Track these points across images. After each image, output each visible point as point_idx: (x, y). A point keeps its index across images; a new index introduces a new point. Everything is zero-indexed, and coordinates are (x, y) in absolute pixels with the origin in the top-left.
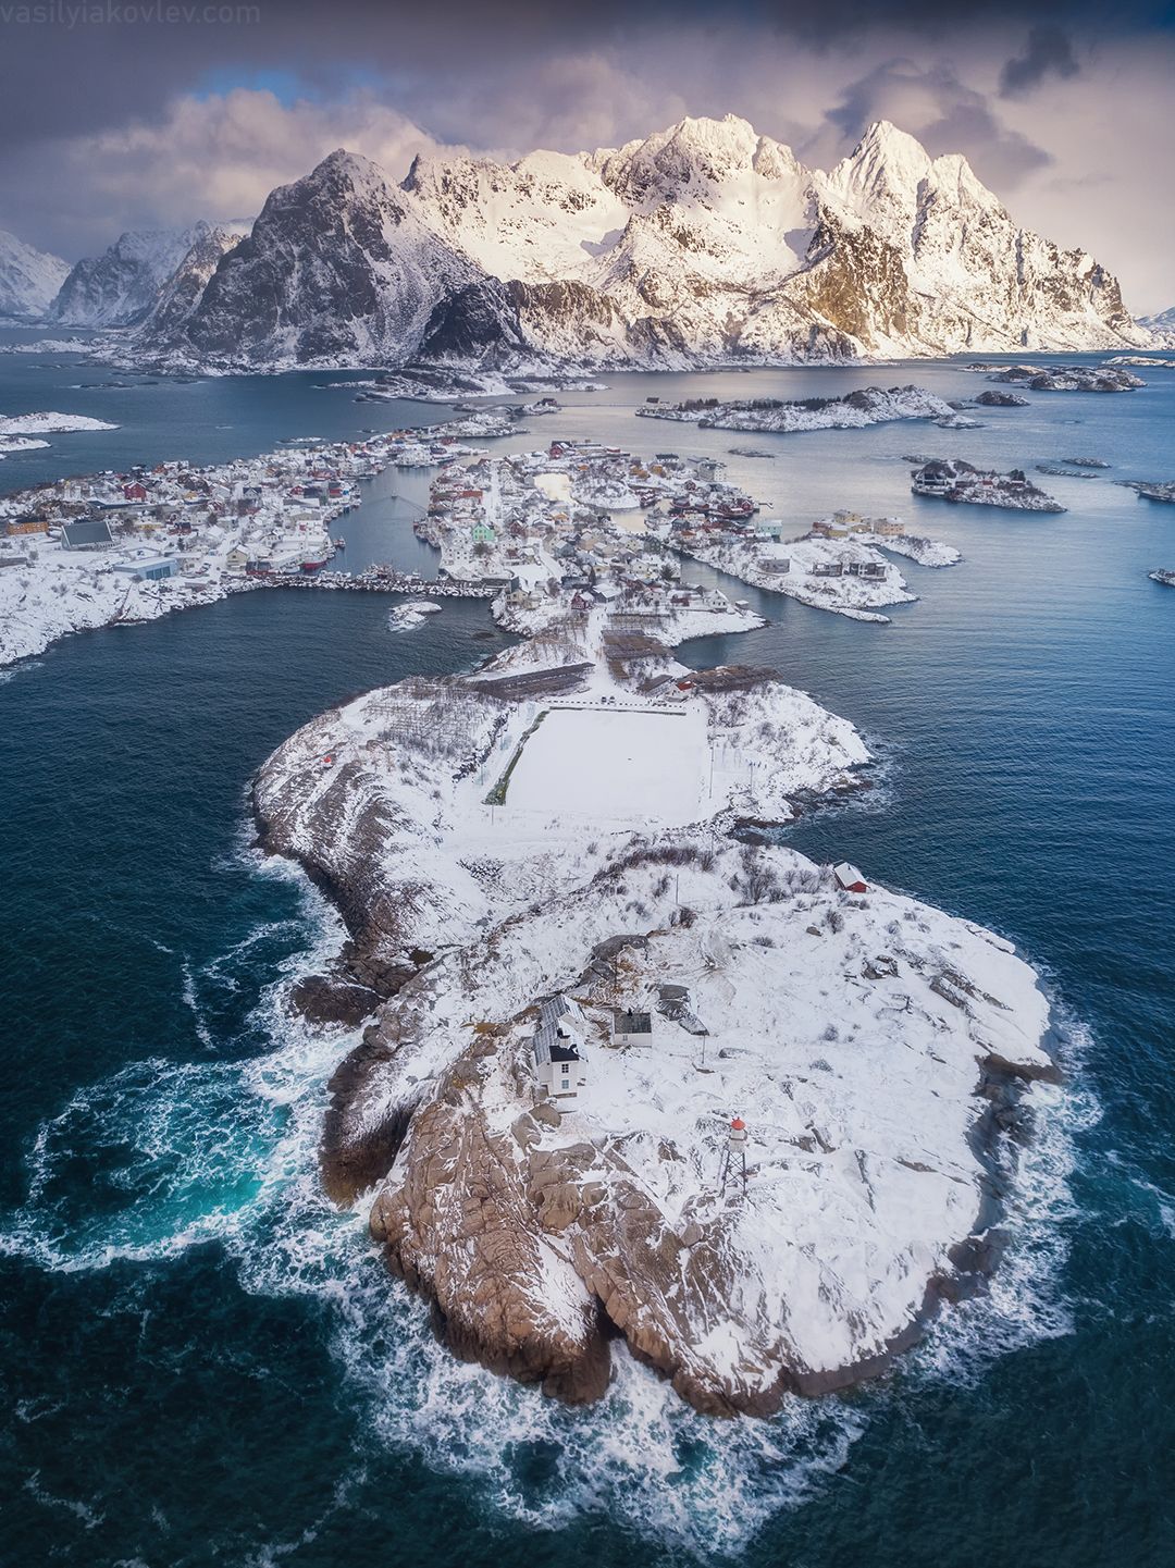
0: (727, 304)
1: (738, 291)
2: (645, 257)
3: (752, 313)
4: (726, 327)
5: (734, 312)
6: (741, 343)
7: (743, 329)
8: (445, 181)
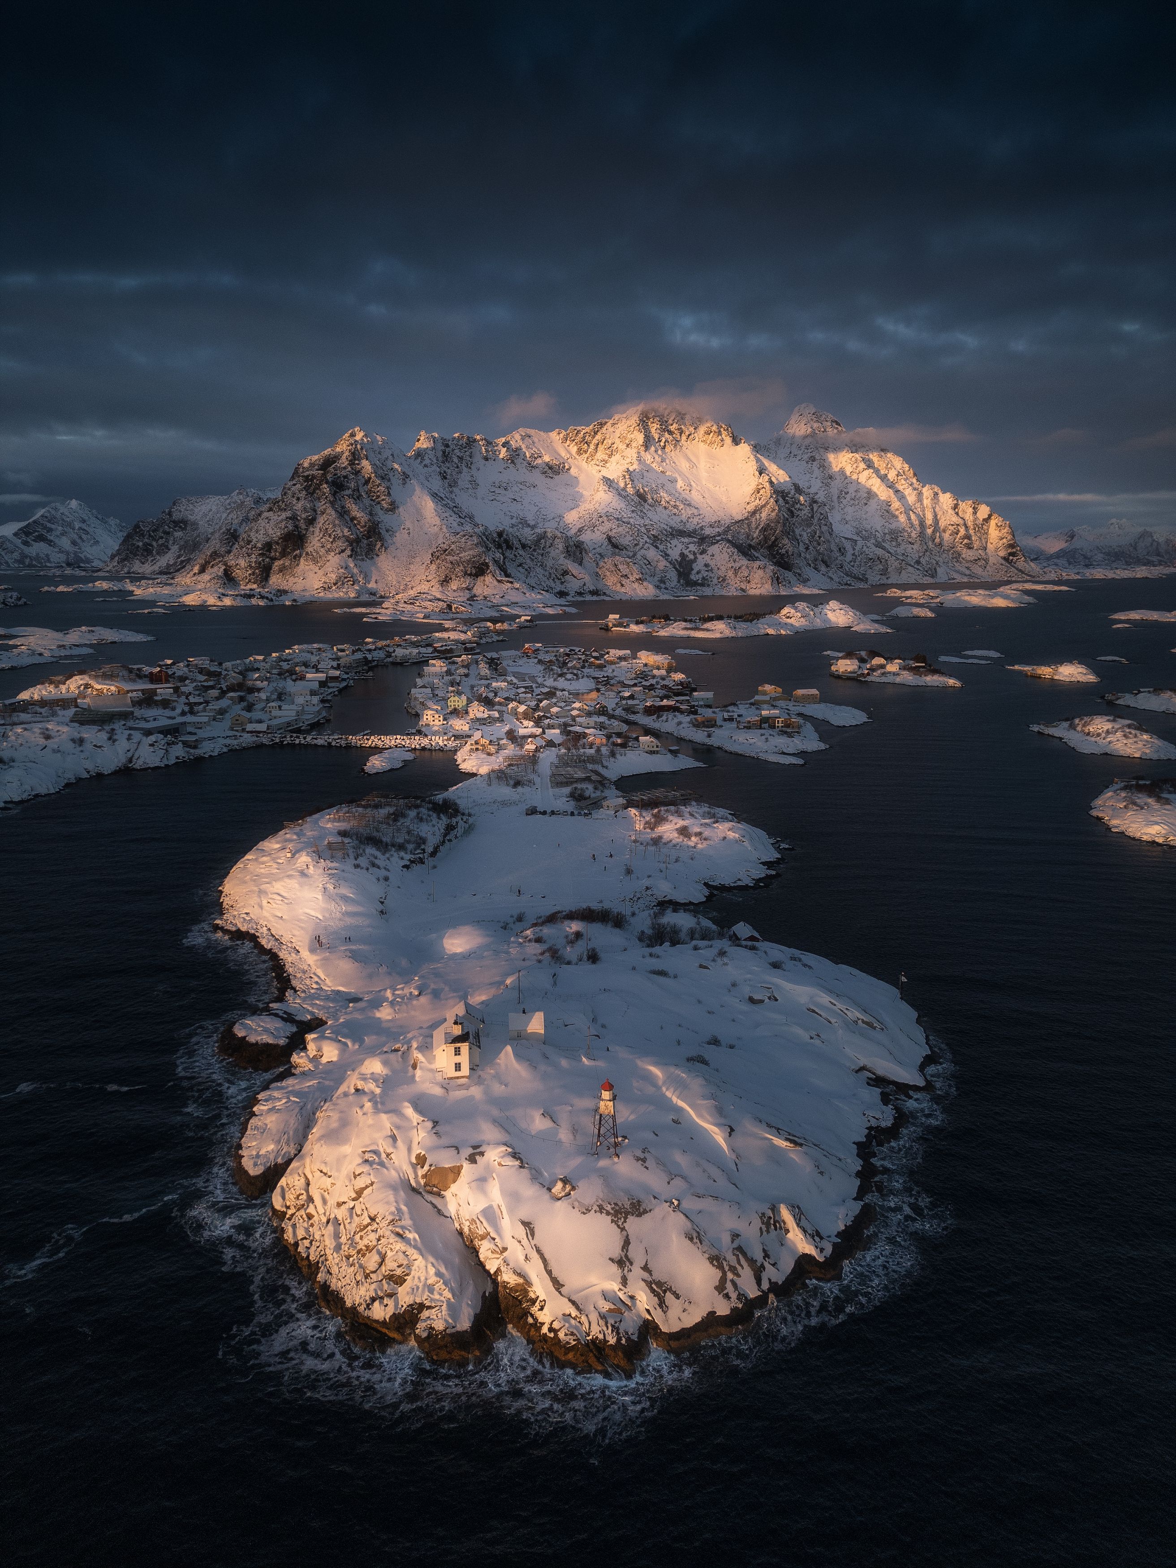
0: (680, 546)
1: (690, 536)
2: (611, 510)
3: (701, 553)
4: (680, 564)
5: (686, 552)
6: (693, 577)
7: (694, 565)
8: (444, 452)
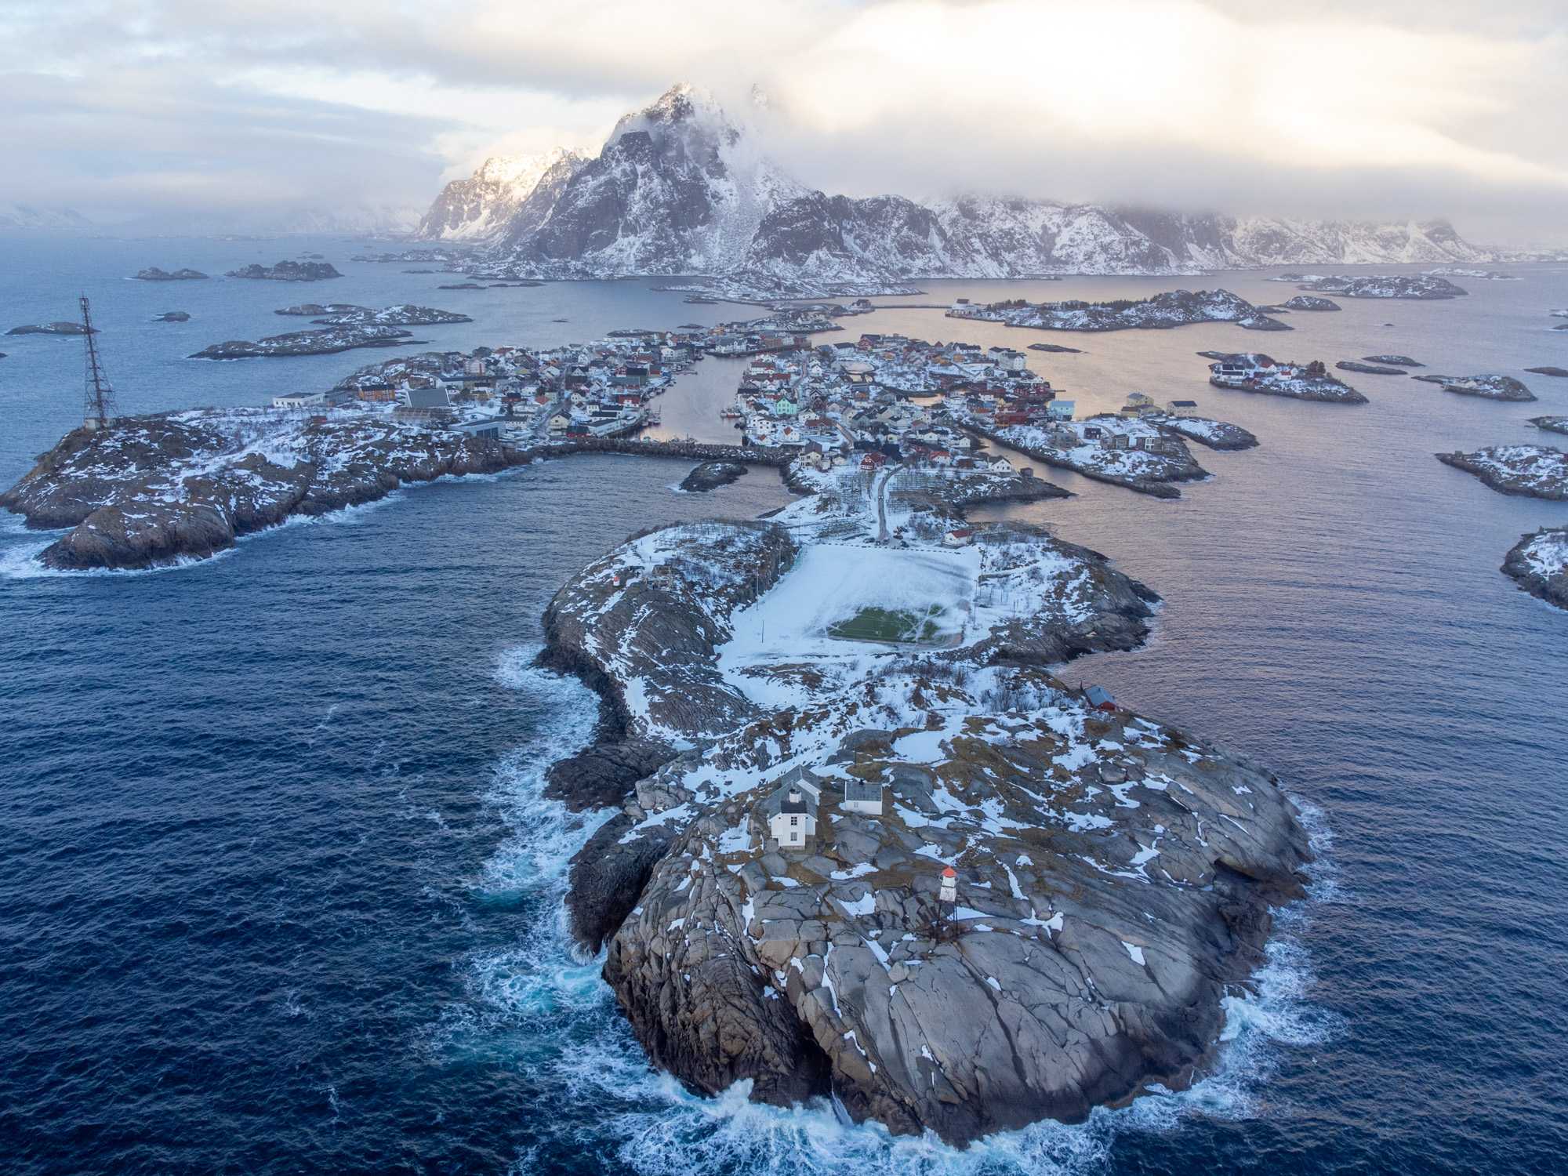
0: (1042, 217)
1: (1053, 205)
3: (1067, 226)
4: (1041, 239)
6: (1056, 253)
7: (1057, 240)
